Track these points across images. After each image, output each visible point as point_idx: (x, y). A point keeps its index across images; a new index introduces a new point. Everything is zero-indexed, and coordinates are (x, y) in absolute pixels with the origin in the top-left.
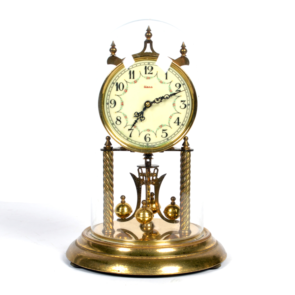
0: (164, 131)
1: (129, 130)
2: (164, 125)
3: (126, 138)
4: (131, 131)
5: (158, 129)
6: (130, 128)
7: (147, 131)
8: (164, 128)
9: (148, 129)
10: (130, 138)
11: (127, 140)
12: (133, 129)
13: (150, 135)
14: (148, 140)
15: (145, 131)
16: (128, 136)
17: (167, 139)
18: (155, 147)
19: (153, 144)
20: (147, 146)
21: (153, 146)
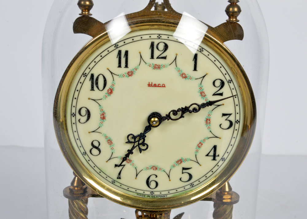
0: (184, 171)
1: (116, 166)
2: (186, 160)
3: (111, 180)
4: (119, 169)
5: (174, 166)
6: (119, 163)
7: (152, 170)
8: (185, 165)
9: (153, 165)
10: (119, 180)
11: (113, 183)
12: (124, 165)
13: (156, 176)
14: (153, 185)
15: (147, 168)
16: (115, 176)
17: (190, 185)
18: (166, 197)
19: (163, 193)
20: (151, 196)
21: (163, 196)
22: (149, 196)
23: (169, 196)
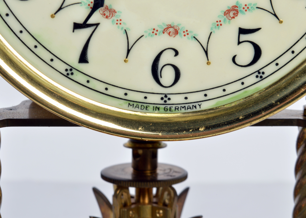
0: (243, 37)
1: (77, 26)
2: (247, 8)
3: (62, 67)
4: (85, 33)
5: (219, 24)
6: (81, 21)
7: (166, 34)
8: (245, 22)
9: (169, 23)
10: (83, 67)
11: (67, 76)
12: (97, 25)
13: (177, 53)
14: (167, 76)
15: (154, 32)
16: (73, 58)
17: (257, 74)
18: (198, 109)
19: (193, 98)
20: (164, 106)
21: (191, 105)
22: (159, 109)
23: (206, 106)
